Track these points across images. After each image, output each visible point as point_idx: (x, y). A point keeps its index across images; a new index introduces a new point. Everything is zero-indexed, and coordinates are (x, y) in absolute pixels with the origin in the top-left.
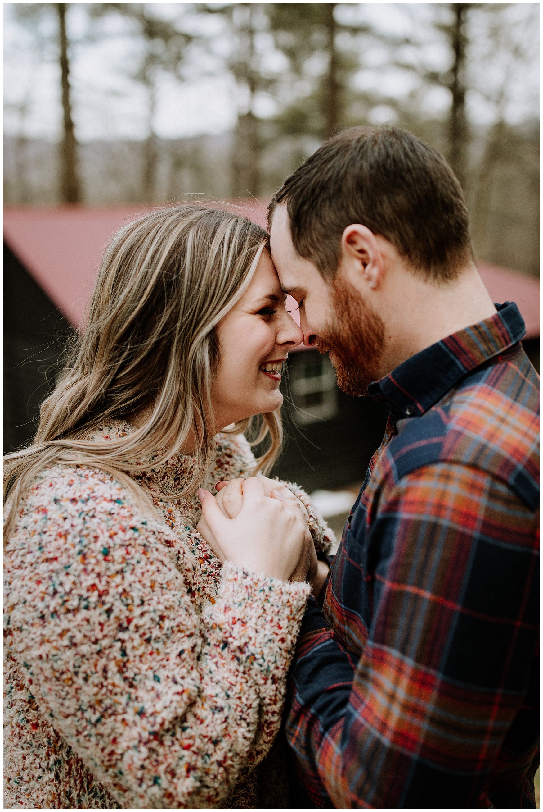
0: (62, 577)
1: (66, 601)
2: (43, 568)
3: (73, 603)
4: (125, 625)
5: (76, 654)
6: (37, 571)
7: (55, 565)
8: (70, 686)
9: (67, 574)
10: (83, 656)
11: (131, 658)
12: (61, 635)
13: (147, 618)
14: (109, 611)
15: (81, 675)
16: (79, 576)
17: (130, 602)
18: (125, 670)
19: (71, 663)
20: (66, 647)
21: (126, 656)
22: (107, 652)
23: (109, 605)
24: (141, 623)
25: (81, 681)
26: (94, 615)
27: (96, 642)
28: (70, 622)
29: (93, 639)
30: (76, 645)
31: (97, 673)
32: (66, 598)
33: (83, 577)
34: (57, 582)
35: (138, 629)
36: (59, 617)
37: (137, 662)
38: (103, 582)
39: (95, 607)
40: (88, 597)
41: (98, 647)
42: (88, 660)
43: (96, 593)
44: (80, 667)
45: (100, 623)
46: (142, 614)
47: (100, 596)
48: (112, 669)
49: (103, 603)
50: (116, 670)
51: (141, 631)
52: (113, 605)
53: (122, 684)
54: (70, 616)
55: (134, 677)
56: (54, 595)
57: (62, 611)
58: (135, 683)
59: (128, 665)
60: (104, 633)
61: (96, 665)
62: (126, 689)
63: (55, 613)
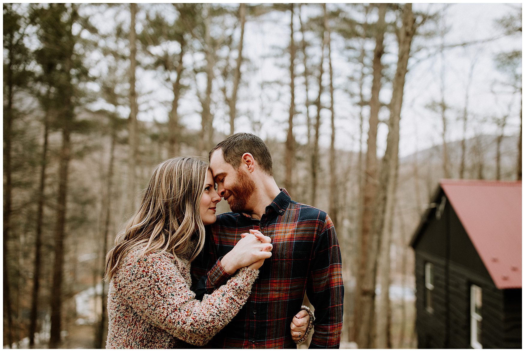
0: (134, 269)
1: (137, 276)
2: (128, 267)
3: (139, 276)
4: (157, 281)
5: (144, 290)
6: (126, 268)
7: (131, 266)
8: (144, 300)
9: (135, 268)
10: (146, 291)
11: (162, 290)
12: (138, 285)
13: (164, 278)
14: (151, 277)
15: (147, 296)
16: (139, 268)
17: (157, 274)
18: (161, 293)
19: (143, 293)
20: (140, 288)
21: (160, 289)
22: (153, 289)
23: (150, 275)
24: (163, 280)
25: (147, 298)
26: (146, 279)
27: (149, 286)
28: (139, 281)
29: (147, 285)
30: (143, 288)
31: (151, 295)
32: (136, 275)
33: (140, 268)
34: (132, 271)
35: (162, 281)
36: (136, 280)
37: (164, 291)
38: (147, 269)
39: (146, 277)
40: (143, 274)
41: (150, 288)
42: (148, 292)
43: (145, 272)
44: (146, 294)
45: (148, 281)
46: (162, 277)
47: (146, 273)
48: (156, 293)
49: (148, 275)
50: (157, 294)
51: (163, 282)
52: (151, 275)
53: (160, 297)
54: (139, 280)
55: (164, 295)
56: (133, 275)
57: (136, 279)
58: (165, 297)
59: (161, 292)
60: (151, 283)
61: (150, 293)
62: (162, 298)
63: (134, 280)
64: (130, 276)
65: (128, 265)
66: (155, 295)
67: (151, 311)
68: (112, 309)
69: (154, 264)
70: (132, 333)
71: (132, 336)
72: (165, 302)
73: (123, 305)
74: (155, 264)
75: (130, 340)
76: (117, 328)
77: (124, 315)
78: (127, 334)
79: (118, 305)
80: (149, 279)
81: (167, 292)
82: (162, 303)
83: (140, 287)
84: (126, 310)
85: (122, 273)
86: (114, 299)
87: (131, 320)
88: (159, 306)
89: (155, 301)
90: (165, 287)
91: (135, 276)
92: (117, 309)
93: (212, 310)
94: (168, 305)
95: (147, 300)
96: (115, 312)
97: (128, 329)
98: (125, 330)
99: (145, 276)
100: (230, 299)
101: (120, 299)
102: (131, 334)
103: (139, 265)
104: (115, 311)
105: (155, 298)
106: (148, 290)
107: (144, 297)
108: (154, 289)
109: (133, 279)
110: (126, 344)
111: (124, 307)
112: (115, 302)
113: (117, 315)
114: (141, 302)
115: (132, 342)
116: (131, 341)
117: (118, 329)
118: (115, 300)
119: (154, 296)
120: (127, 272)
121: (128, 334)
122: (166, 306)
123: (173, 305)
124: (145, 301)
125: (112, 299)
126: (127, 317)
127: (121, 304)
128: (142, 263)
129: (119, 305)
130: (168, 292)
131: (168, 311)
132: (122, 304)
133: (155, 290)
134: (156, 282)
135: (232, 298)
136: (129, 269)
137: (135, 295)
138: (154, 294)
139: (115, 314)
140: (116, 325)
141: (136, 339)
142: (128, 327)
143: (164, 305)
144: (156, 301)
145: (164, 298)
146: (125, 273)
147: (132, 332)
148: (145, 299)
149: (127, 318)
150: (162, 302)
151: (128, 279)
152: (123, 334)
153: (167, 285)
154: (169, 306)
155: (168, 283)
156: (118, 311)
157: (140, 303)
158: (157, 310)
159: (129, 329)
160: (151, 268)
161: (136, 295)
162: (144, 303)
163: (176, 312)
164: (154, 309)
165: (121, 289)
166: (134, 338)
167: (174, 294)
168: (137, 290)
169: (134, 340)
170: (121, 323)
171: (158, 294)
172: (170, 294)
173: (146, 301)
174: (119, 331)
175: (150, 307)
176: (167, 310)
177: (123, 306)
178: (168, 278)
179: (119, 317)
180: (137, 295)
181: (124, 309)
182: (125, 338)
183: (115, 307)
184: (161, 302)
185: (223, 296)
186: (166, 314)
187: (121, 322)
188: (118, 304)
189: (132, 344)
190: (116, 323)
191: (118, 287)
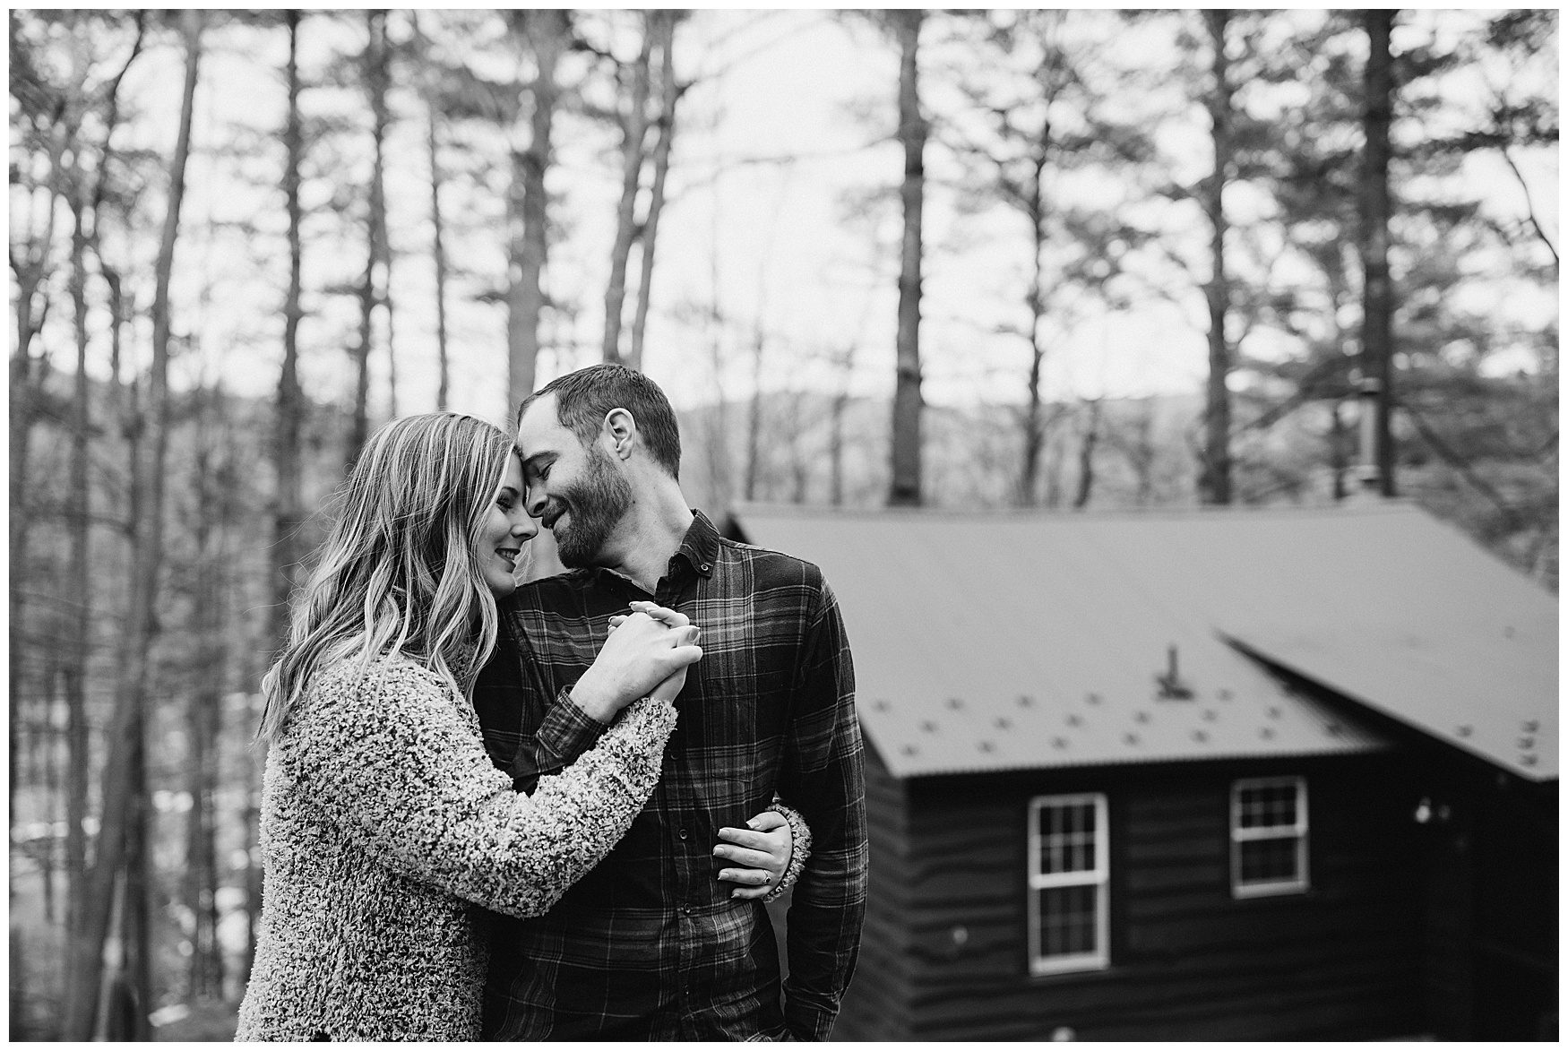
2: (325, 713)
4: (411, 741)
5: (374, 770)
7: (335, 708)
14: (393, 732)
17: (410, 722)
18: (422, 775)
19: (372, 777)
20: (364, 766)
21: (421, 763)
22: (401, 763)
23: (391, 728)
24: (425, 738)
25: (384, 789)
26: (380, 737)
27: (388, 757)
28: (361, 746)
29: (385, 755)
30: (371, 763)
31: (396, 780)
32: (352, 730)
33: (362, 711)
34: (341, 719)
35: (424, 742)
36: (351, 745)
37: (433, 767)
38: (381, 712)
39: (379, 731)
40: (371, 725)
41: (392, 761)
42: (386, 772)
43: (377, 720)
44: (380, 778)
45: (387, 743)
46: (424, 731)
47: (381, 722)
48: (410, 775)
49: (386, 727)
50: (413, 775)
51: (429, 744)
52: (394, 727)
53: (422, 785)
54: (360, 742)
55: (433, 779)
56: (341, 729)
57: (352, 740)
58: (435, 783)
59: (424, 770)
60: (394, 749)
61: (394, 775)
62: (428, 787)
63: (346, 743)
64: (332, 736)
65: (327, 706)
66: (408, 779)
67: (396, 823)
68: (278, 841)
69: (400, 698)
70: (342, 899)
71: (341, 909)
72: (436, 797)
73: (311, 823)
74: (404, 697)
75: (337, 921)
76: (298, 892)
77: (316, 853)
78: (326, 903)
79: (299, 824)
80: (390, 738)
81: (441, 771)
82: (429, 799)
83: (362, 762)
84: (321, 836)
85: (308, 730)
86: (283, 810)
87: (336, 863)
88: (420, 809)
89: (406, 796)
90: (435, 756)
91: (348, 733)
92: (294, 838)
93: (564, 808)
94: (445, 802)
95: (385, 795)
96: (291, 847)
97: (329, 890)
98: (321, 894)
99: (376, 730)
100: (611, 782)
101: (302, 806)
102: (339, 902)
103: (359, 703)
104: (290, 844)
105: (407, 787)
106: (388, 767)
107: (375, 789)
108: (403, 764)
109: (343, 742)
110: (326, 930)
111: (315, 830)
112: (289, 818)
113: (295, 854)
114: (367, 803)
115: (342, 925)
116: (339, 924)
117: (301, 892)
118: (288, 813)
119: (406, 784)
120: (324, 725)
121: (329, 904)
122: (439, 806)
123: (460, 803)
124: (378, 799)
125: (279, 812)
126: (324, 856)
127: (307, 820)
128: (368, 697)
129: (302, 826)
130: (443, 769)
131: (445, 819)
132: (308, 823)
133: (406, 766)
134: (407, 743)
135: (615, 780)
136: (329, 717)
137: (350, 786)
138: (403, 777)
139: (291, 852)
140: (292, 881)
141: (354, 916)
142: (327, 884)
143: (432, 806)
144: (411, 794)
145: (432, 786)
146: (317, 728)
147: (340, 896)
148: (379, 794)
149: (325, 860)
150: (429, 796)
151: (326, 745)
152: (315, 905)
153: (438, 751)
154: (448, 805)
155: (442, 747)
156: (297, 842)
157: (363, 806)
158: (412, 819)
159: (333, 891)
160: (393, 706)
161: (354, 784)
162: (377, 804)
163: (468, 821)
164: (405, 818)
165: (306, 778)
166: (348, 913)
167: (459, 774)
168: (355, 772)
169: (347, 918)
170: (310, 876)
171: (416, 777)
172: (448, 774)
173: (382, 800)
174: (304, 898)
175: (393, 813)
176: (444, 816)
177: (313, 825)
178: (441, 735)
179: (303, 860)
180: (357, 785)
181: (314, 836)
182: (321, 914)
183: (288, 831)
184: (424, 798)
185: (589, 775)
186: (441, 828)
187: (308, 871)
188: (296, 822)
189: (342, 931)
190: (295, 877)
191: (298, 773)
